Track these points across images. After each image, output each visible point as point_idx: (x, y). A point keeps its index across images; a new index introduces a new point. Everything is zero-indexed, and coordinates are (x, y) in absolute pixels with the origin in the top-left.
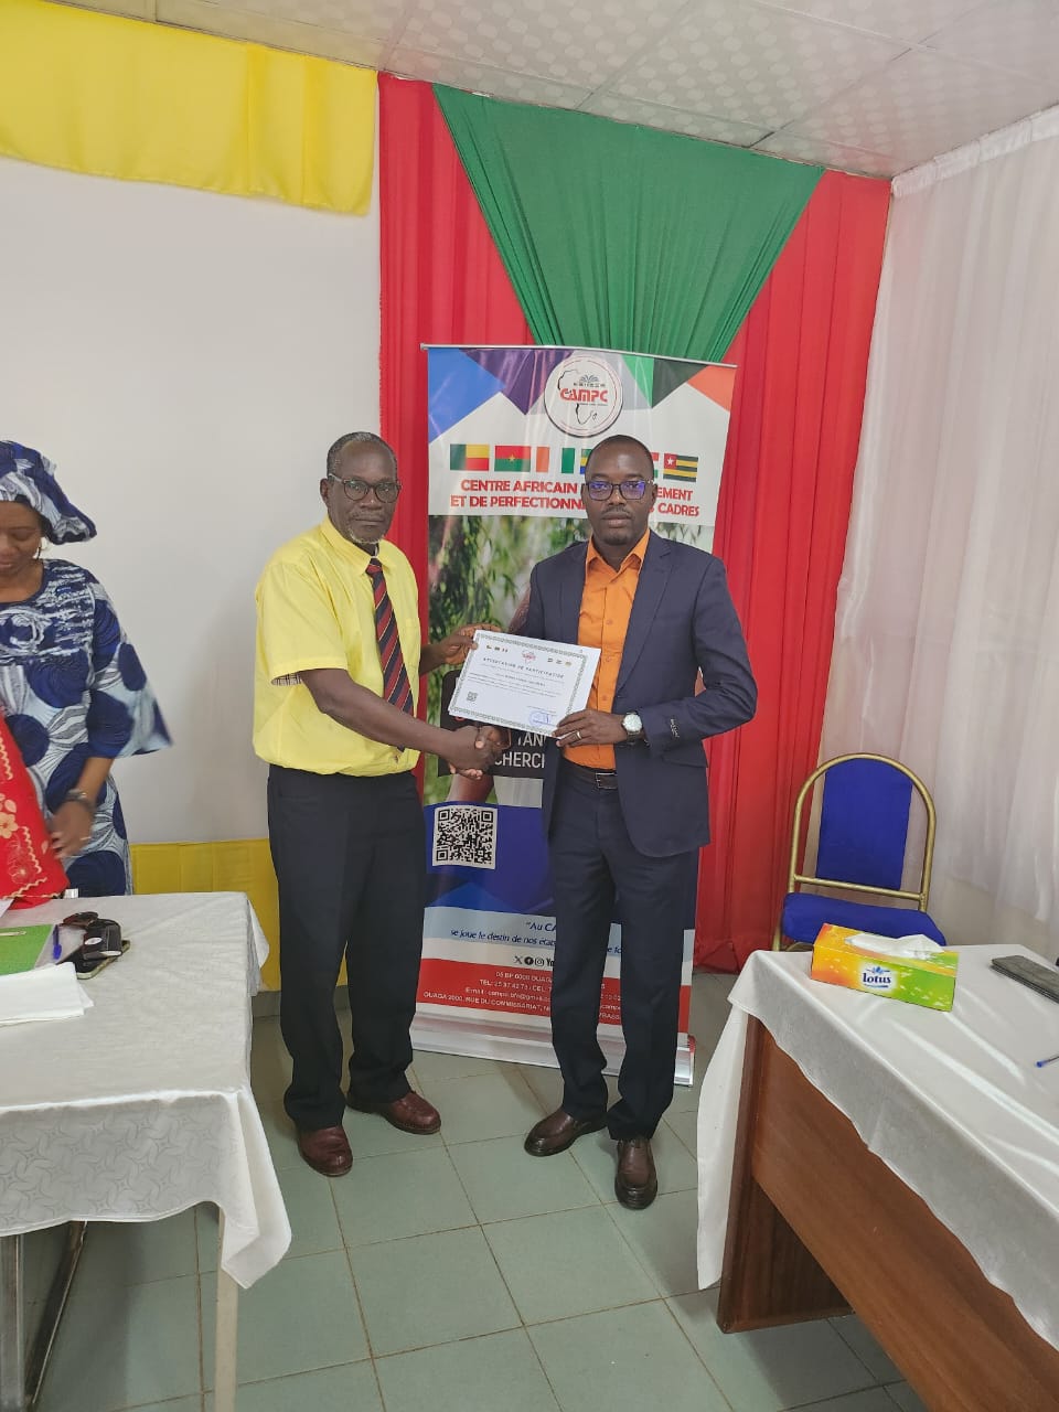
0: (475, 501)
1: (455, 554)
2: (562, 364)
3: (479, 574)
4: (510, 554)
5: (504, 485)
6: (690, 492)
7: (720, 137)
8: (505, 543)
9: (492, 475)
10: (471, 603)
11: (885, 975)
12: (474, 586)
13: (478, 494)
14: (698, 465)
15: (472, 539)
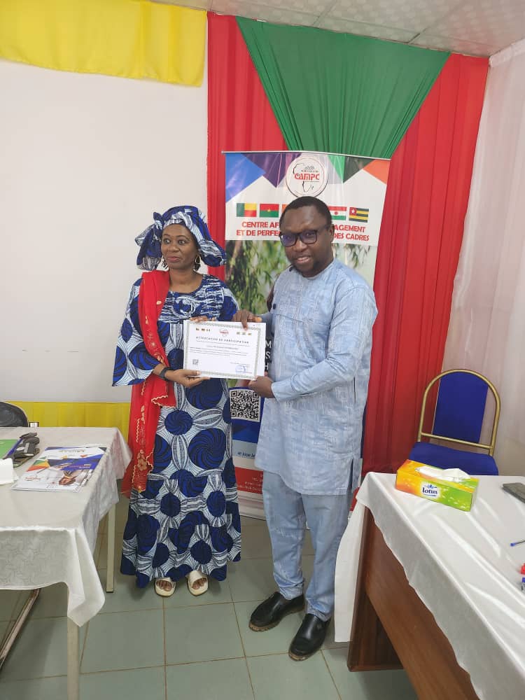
0: (249, 233)
1: (238, 260)
2: (295, 160)
3: (252, 271)
4: (268, 261)
5: (265, 224)
6: (364, 228)
7: (392, 38)
8: (266, 254)
9: (258, 219)
10: (247, 286)
11: (435, 489)
12: (249, 276)
13: (251, 229)
14: (369, 213)
15: (248, 253)
